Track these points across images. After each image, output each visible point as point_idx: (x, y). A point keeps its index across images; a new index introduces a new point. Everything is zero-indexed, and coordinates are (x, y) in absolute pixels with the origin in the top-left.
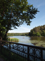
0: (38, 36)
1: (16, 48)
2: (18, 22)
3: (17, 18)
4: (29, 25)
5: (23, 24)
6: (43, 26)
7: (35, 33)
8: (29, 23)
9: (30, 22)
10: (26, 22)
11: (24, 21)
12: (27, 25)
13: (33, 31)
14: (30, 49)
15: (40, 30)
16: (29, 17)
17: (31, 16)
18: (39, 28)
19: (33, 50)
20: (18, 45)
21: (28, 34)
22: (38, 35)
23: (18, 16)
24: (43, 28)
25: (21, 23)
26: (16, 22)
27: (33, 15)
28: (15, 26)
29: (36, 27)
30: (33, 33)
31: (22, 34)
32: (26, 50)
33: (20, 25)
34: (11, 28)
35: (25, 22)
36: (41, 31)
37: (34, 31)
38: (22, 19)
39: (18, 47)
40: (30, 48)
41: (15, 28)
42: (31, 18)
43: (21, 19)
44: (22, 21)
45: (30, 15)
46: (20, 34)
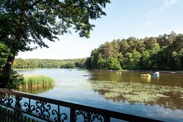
0: (113, 69)
1: (37, 111)
2: (52, 27)
3: (46, 13)
4: (87, 37)
5: (66, 32)
6: (128, 40)
7: (104, 61)
8: (86, 31)
9: (89, 27)
10: (78, 28)
11: (70, 22)
12: (81, 36)
13: (100, 55)
14: (78, 113)
15: (120, 51)
16: (86, 11)
17: (92, 7)
18: (117, 46)
19: (85, 118)
20: (43, 104)
21: (83, 62)
22: (112, 67)
23: (50, 5)
24: (128, 46)
25: (62, 29)
26: (45, 23)
27: (99, 5)
28: (40, 38)
29: (107, 43)
30: (99, 61)
31: (65, 63)
32: (66, 118)
33: (57, 36)
34: (25, 45)
35: (74, 26)
36: (121, 55)
37: (103, 54)
38: (63, 16)
39: (44, 108)
40: (77, 111)
41: (42, 44)
42: (93, 16)
43: (60, 17)
44: (65, 23)
45: (90, 6)
46: (59, 63)
